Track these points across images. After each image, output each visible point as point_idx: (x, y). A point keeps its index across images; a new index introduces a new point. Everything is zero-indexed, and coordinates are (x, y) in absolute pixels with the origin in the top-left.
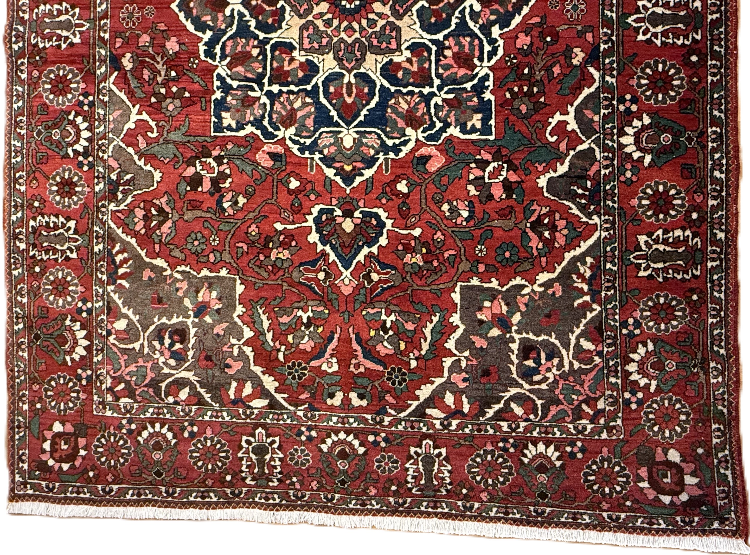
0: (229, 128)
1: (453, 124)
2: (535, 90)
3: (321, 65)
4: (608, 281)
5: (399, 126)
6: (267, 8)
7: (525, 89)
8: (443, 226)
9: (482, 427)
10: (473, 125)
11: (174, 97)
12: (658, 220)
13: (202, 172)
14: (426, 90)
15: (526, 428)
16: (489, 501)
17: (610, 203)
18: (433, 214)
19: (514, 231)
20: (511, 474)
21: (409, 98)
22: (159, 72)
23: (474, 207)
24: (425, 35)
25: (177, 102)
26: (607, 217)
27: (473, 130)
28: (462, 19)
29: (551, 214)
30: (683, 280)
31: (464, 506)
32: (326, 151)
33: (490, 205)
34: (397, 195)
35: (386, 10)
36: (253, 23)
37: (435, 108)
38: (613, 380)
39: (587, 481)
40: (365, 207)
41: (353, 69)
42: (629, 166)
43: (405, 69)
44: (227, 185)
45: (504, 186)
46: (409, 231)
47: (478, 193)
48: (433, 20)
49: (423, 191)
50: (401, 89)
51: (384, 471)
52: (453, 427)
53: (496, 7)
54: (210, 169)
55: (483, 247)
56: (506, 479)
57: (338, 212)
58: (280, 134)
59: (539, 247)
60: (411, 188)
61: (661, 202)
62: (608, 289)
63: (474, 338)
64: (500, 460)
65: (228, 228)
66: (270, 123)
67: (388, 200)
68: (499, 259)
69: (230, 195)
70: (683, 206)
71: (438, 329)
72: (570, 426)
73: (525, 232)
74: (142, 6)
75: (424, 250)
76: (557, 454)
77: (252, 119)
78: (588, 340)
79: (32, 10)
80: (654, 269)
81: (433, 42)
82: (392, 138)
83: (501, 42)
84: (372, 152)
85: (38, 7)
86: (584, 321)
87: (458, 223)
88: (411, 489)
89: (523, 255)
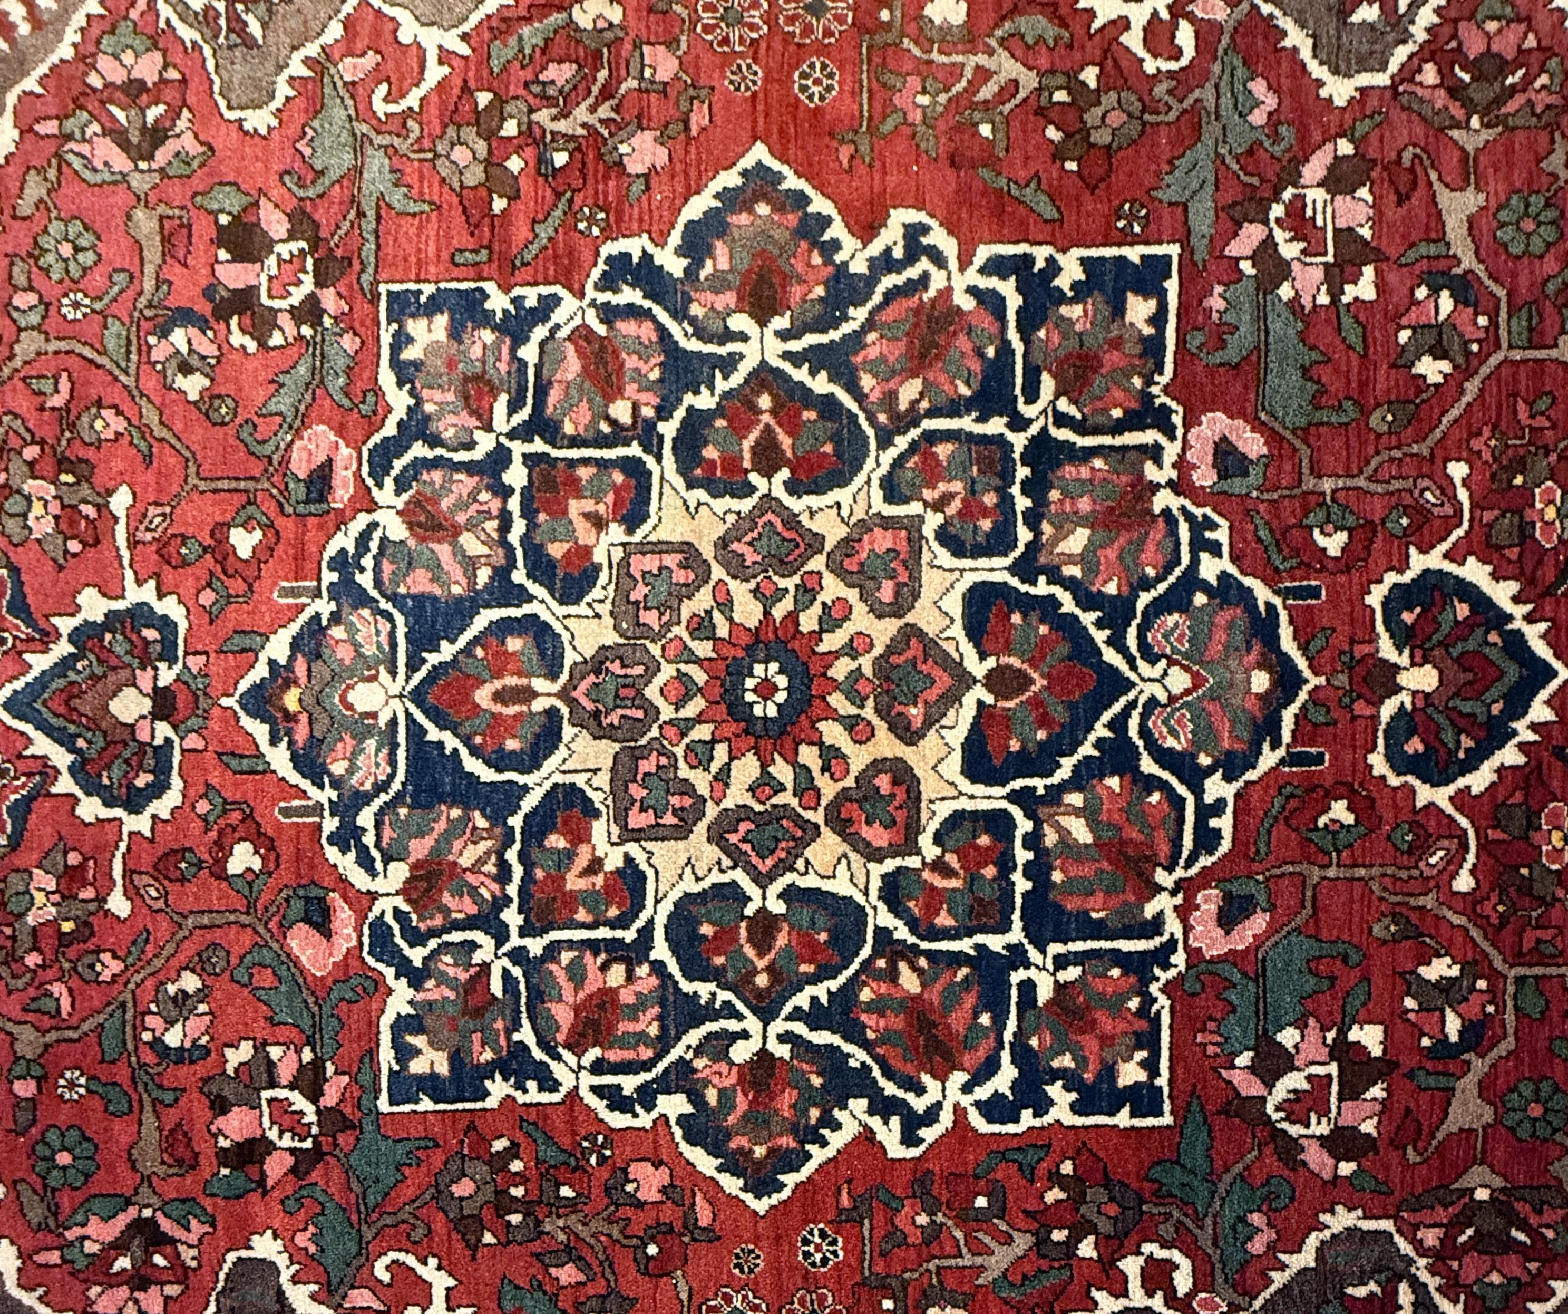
0: (401, 340)
1: (420, 997)
2: (515, 1219)
3: (582, 609)
5: (413, 844)
6: (747, 444)
7: (518, 1192)
8: (137, 978)
10: (418, 1052)
11: (493, 163)
13: (272, 261)
14: (512, 917)
18: (170, 949)
19: (128, 1173)
21: (490, 868)
22: (565, 114)
23: (192, 1062)
24: (666, 908)
25: (475, 176)
27: (404, 1053)
28: (710, 1013)
29: (180, 1273)
32: (338, 632)
33: (200, 1108)
34: (218, 844)
35: (736, 796)
36: (705, 401)
37: (463, 943)
40: (183, 751)
41: (572, 703)
43: (570, 855)
44: (237, 339)
45: (251, 1142)
46: (119, 882)
47: (230, 1071)
48: (706, 930)
49: (232, 918)
50: (517, 846)
53: (742, 1103)
54: (280, 286)
55: (82, 1091)
57: (167, 676)
58: (385, 495)
59: (87, 1243)
60: (240, 884)
65: (111, 344)
66: (421, 464)
67: (204, 818)
68: (53, 1137)
69: (209, 349)
73: (128, 1202)
74: (762, 51)
75: (67, 927)
77: (429, 408)
81: (647, 932)
82: (378, 825)
83: (645, 1120)
84: (338, 768)
87: (148, 1019)
89: (65, 1201)
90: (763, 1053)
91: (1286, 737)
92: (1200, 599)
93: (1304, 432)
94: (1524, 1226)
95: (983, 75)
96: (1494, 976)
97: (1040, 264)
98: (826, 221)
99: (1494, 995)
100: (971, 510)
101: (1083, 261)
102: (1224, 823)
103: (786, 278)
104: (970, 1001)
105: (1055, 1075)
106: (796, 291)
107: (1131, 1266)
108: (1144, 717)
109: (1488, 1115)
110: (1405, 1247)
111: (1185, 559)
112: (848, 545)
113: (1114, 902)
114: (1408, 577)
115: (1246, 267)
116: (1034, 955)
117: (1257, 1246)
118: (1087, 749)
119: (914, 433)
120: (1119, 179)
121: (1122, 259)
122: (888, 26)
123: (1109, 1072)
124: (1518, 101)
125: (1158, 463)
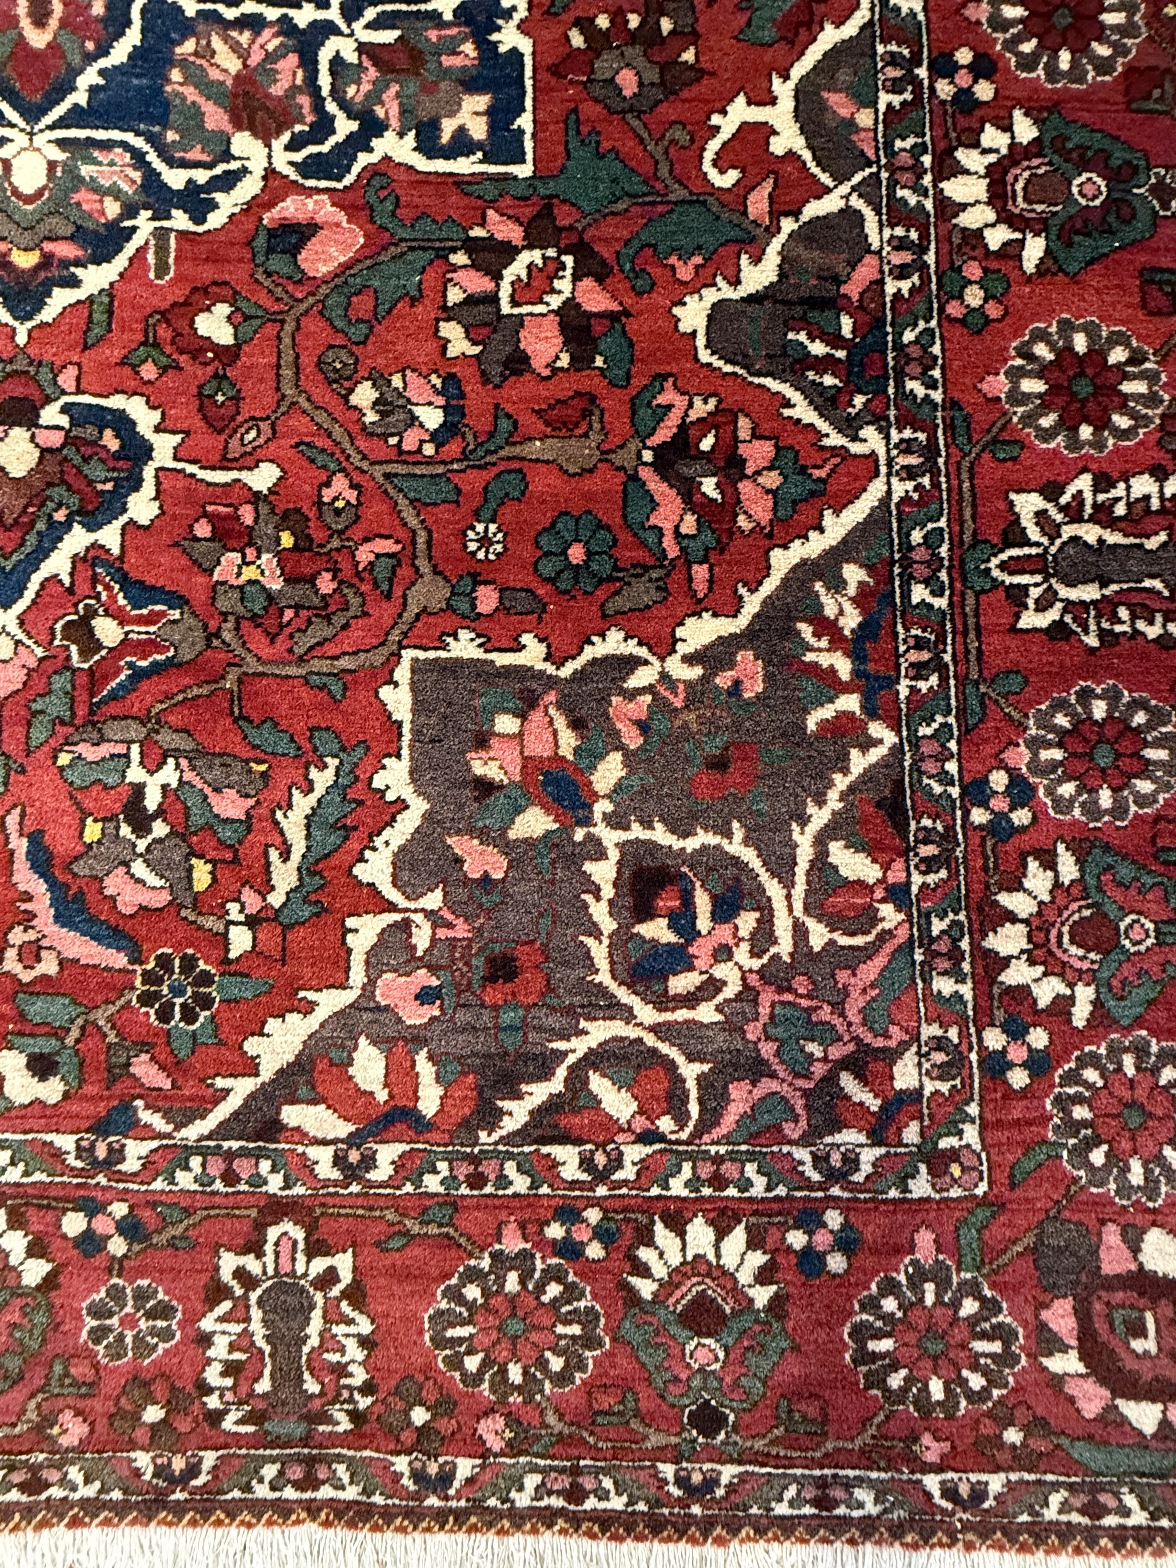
1: (394, 123)
2: (666, 25)
4: (919, 644)
5: (210, 125)
7: (634, 21)
8: (356, 458)
9: (489, 1168)
10: (461, 130)
12: (1074, 443)
14: (304, 16)
15: (644, 1166)
16: (513, 1449)
17: (915, 386)
18: (321, 417)
19: (597, 477)
20: (589, 1341)
21: (244, 38)
23: (462, 396)
26: (907, 433)
27: (462, 144)
29: (721, 420)
30: (1165, 641)
31: (418, 1476)
33: (518, 389)
34: (196, 353)
37: (332, 72)
38: (944, 986)
39: (864, 1357)
40: (79, 391)
42: (973, 271)
45: (565, 328)
46: (233, 475)
47: (477, 350)
49: (287, 340)
50: (221, 8)
51: (117, 1349)
52: (382, 1172)
55: (493, 528)
56: (575, 1364)
59: (684, 530)
60: (247, 329)
61: (1083, 388)
62: (919, 671)
63: (459, 844)
64: (553, 1290)
67: (164, 370)
68: (547, 568)
70: (1152, 399)
71: (332, 814)
72: (802, 1154)
73: (634, 477)
75: (287, 540)
76: (758, 1259)
78: (854, 845)
80: (1069, 606)
82: (185, 164)
84: (113, 209)
86: (841, 782)
87: (406, 447)
88: (216, 1417)
89: (628, 555)
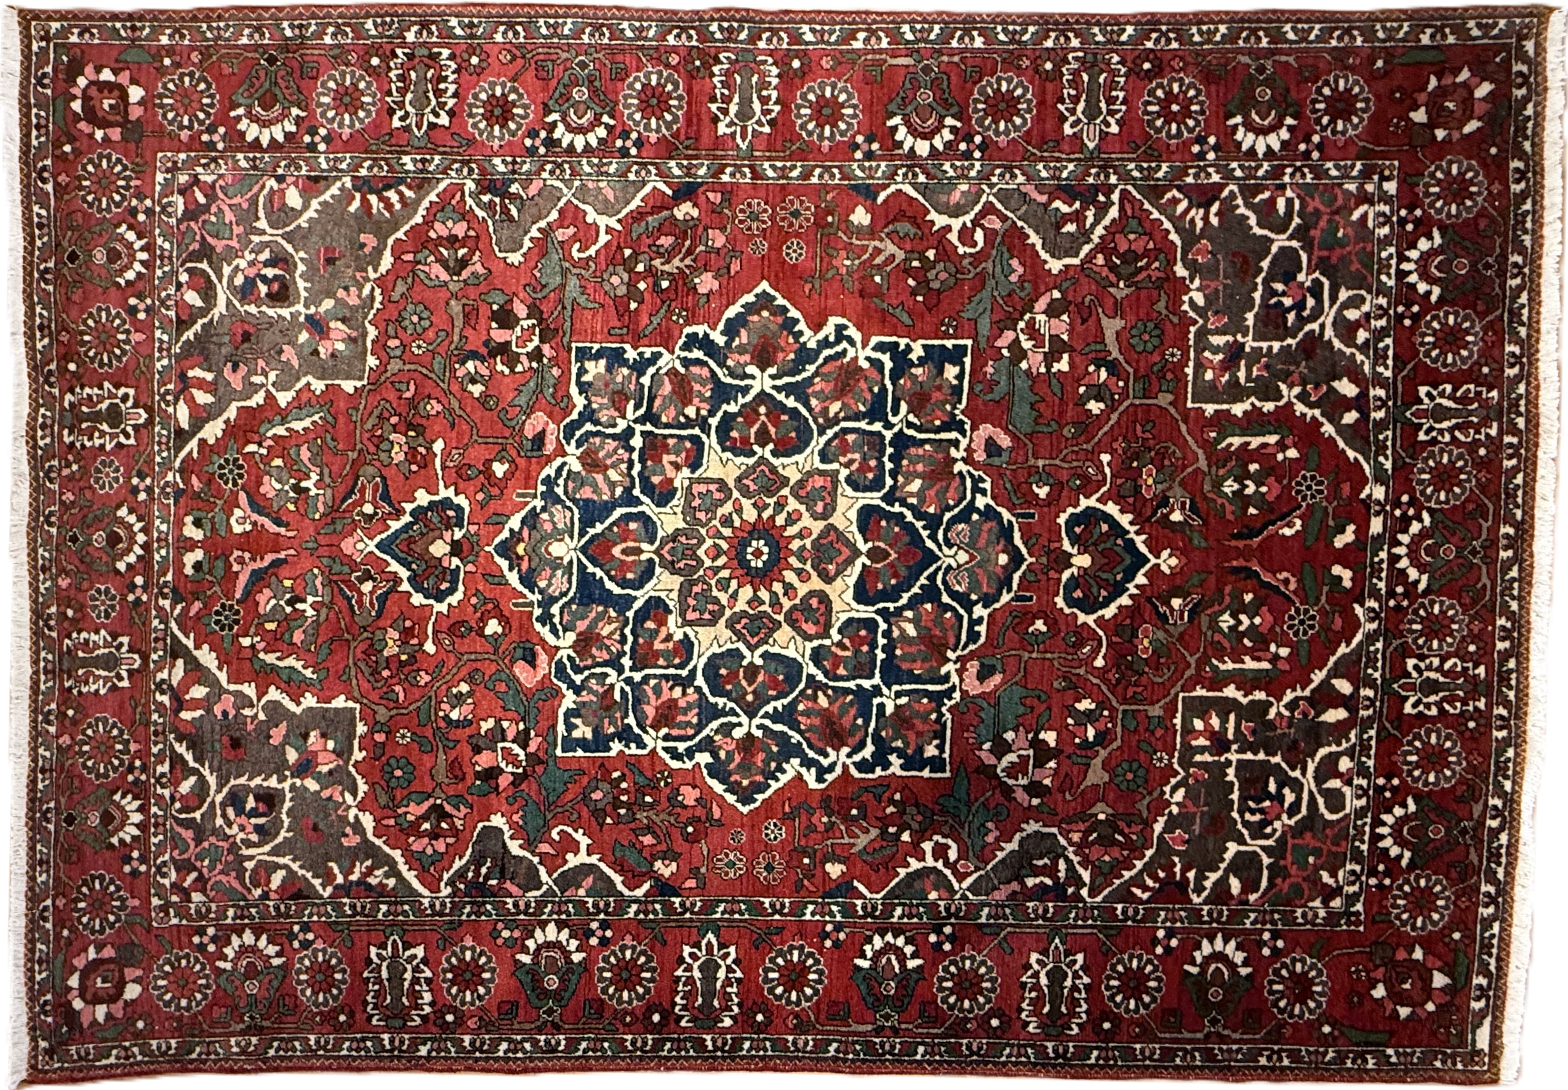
0: (582, 371)
1: (579, 699)
2: (622, 811)
3: (667, 509)
4: (363, 907)
5: (579, 623)
6: (753, 430)
7: (624, 798)
8: (438, 685)
9: (160, 738)
10: (576, 727)
11: (631, 285)
12: (445, 971)
13: (518, 329)
14: (626, 662)
15: (162, 797)
16: (59, 747)
17: (468, 909)
18: (455, 671)
19: (430, 781)
20: (98, 776)
21: (617, 637)
22: (668, 262)
23: (464, 727)
24: (704, 660)
25: (622, 291)
26: (449, 905)
27: (570, 727)
28: (723, 713)
29: (454, 832)
30: (365, 1003)
31: (50, 712)
32: (545, 516)
33: (467, 750)
34: (481, 619)
35: (741, 605)
36: (733, 408)
37: (602, 674)
38: (231, 913)
39: (93, 878)
40: (465, 572)
41: (661, 556)
42: (517, 934)
43: (657, 632)
44: (500, 367)
45: (492, 768)
46: (431, 636)
47: (483, 733)
48: (723, 672)
49: (486, 656)
50: (630, 626)
51: (93, 598)
52: (159, 698)
53: (737, 758)
54: (523, 341)
55: (409, 740)
56: (90, 770)
57: (458, 534)
58: (571, 448)
59: (408, 816)
60: (491, 640)
61: (468, 976)
62: (353, 907)
63: (283, 726)
64: (116, 762)
65: (436, 367)
66: (589, 434)
67: (474, 607)
68: (393, 761)
69: (486, 372)
70: (463, 1003)
71: (294, 676)
72: (167, 857)
73: (430, 796)
74: (768, 234)
75: (404, 657)
76: (128, 839)
77: (595, 406)
78: (284, 880)
79: (771, 53)
80: (379, 966)
81: (693, 672)
82: (561, 613)
83: (689, 765)
84: (542, 584)
85: (775, 63)
86: (309, 875)
87: (442, 705)
88: (69, 637)
89: (398, 794)
90: (749, 734)
91: (1015, 587)
92: (975, 517)
93: (1030, 436)
94: (1122, 833)
95: (878, 251)
96: (1113, 710)
97: (902, 347)
98: (797, 321)
99: (1112, 718)
100: (864, 467)
101: (925, 347)
102: (982, 629)
103: (776, 349)
104: (853, 712)
105: (893, 750)
106: (781, 355)
107: (927, 846)
108: (945, 575)
109: (1106, 778)
110: (1063, 841)
111: (969, 496)
112: (801, 483)
113: (927, 665)
114: (1078, 510)
115: (1005, 352)
116: (885, 690)
117: (990, 839)
118: (916, 590)
119: (836, 429)
120: (944, 306)
121: (943, 347)
122: (831, 225)
123: (920, 750)
124: (1144, 274)
125: (957, 448)
